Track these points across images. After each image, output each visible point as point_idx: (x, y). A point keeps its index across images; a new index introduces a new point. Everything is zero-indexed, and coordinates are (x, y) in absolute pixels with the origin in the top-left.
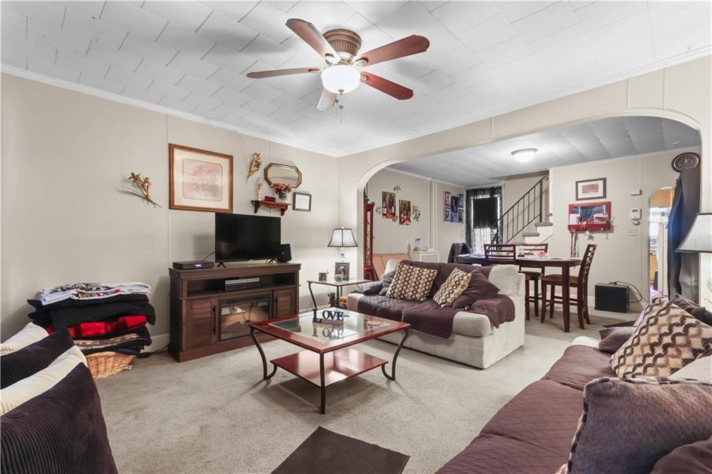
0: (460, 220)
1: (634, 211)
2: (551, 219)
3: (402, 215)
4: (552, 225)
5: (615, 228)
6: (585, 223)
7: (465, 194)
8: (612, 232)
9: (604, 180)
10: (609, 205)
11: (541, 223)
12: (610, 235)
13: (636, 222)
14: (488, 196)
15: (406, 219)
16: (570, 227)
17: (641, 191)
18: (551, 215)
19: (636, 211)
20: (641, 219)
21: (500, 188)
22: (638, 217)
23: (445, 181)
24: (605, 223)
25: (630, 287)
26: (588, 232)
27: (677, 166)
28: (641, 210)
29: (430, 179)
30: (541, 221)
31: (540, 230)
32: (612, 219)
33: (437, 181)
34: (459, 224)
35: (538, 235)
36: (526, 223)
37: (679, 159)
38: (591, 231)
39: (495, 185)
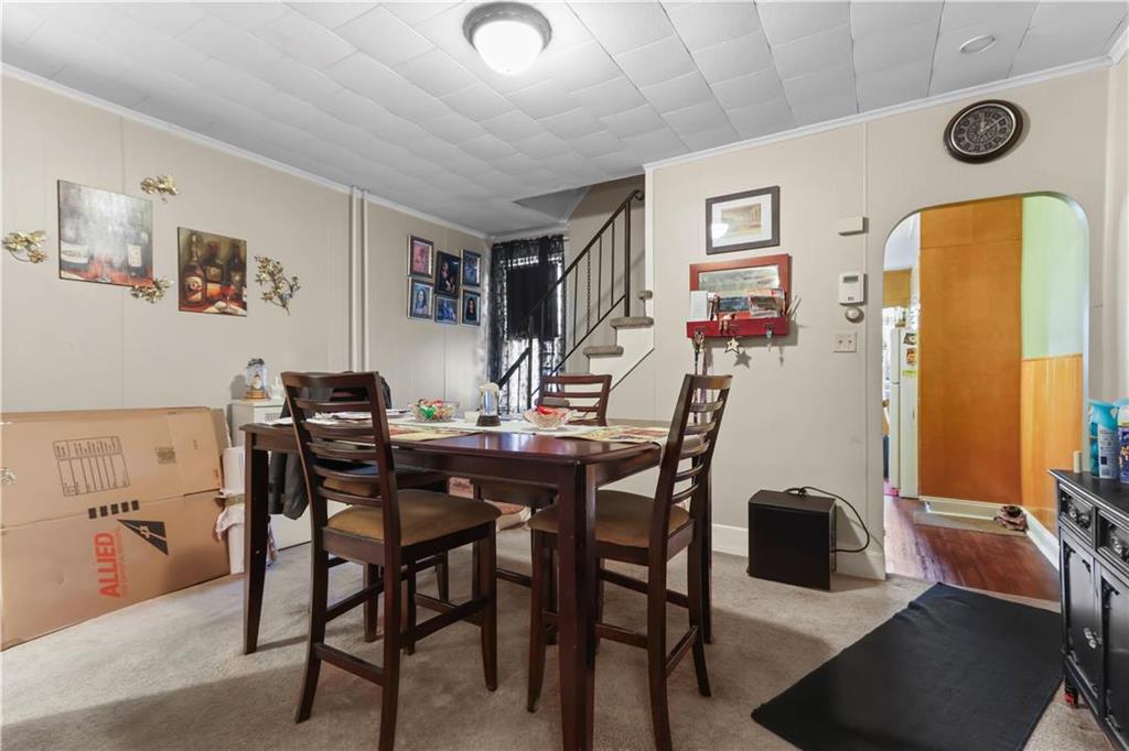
0: (471, 316)
1: (847, 279)
2: (650, 307)
3: (196, 281)
4: (650, 323)
5: (801, 331)
6: (727, 317)
7: (487, 253)
8: (794, 343)
9: (775, 192)
10: (785, 263)
11: (627, 320)
12: (787, 349)
13: (852, 313)
14: (535, 260)
15: (222, 296)
16: (693, 329)
17: (865, 221)
18: (650, 295)
19: (855, 279)
20: (865, 302)
21: (560, 238)
22: (858, 299)
23: (429, 213)
24: (775, 315)
25: (839, 503)
26: (734, 343)
27: (959, 141)
28: (865, 277)
29: (345, 190)
30: (627, 313)
31: (624, 337)
32: (792, 307)
33: (370, 199)
34: (468, 327)
35: (619, 352)
36: (594, 320)
37: (965, 122)
38: (744, 340)
39: (550, 232)
